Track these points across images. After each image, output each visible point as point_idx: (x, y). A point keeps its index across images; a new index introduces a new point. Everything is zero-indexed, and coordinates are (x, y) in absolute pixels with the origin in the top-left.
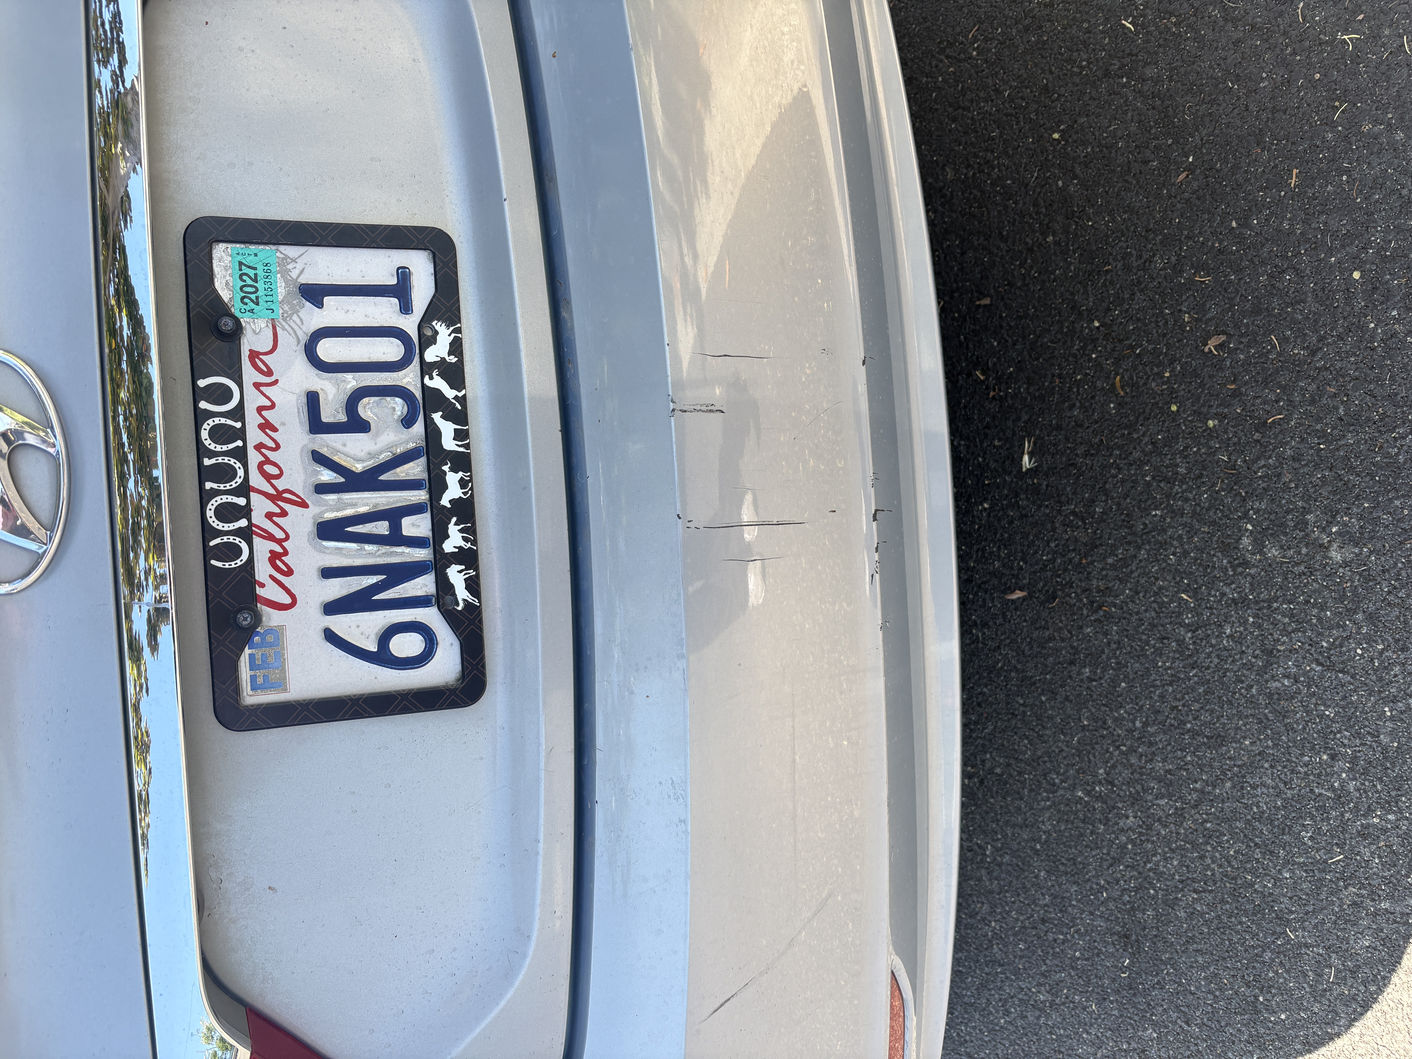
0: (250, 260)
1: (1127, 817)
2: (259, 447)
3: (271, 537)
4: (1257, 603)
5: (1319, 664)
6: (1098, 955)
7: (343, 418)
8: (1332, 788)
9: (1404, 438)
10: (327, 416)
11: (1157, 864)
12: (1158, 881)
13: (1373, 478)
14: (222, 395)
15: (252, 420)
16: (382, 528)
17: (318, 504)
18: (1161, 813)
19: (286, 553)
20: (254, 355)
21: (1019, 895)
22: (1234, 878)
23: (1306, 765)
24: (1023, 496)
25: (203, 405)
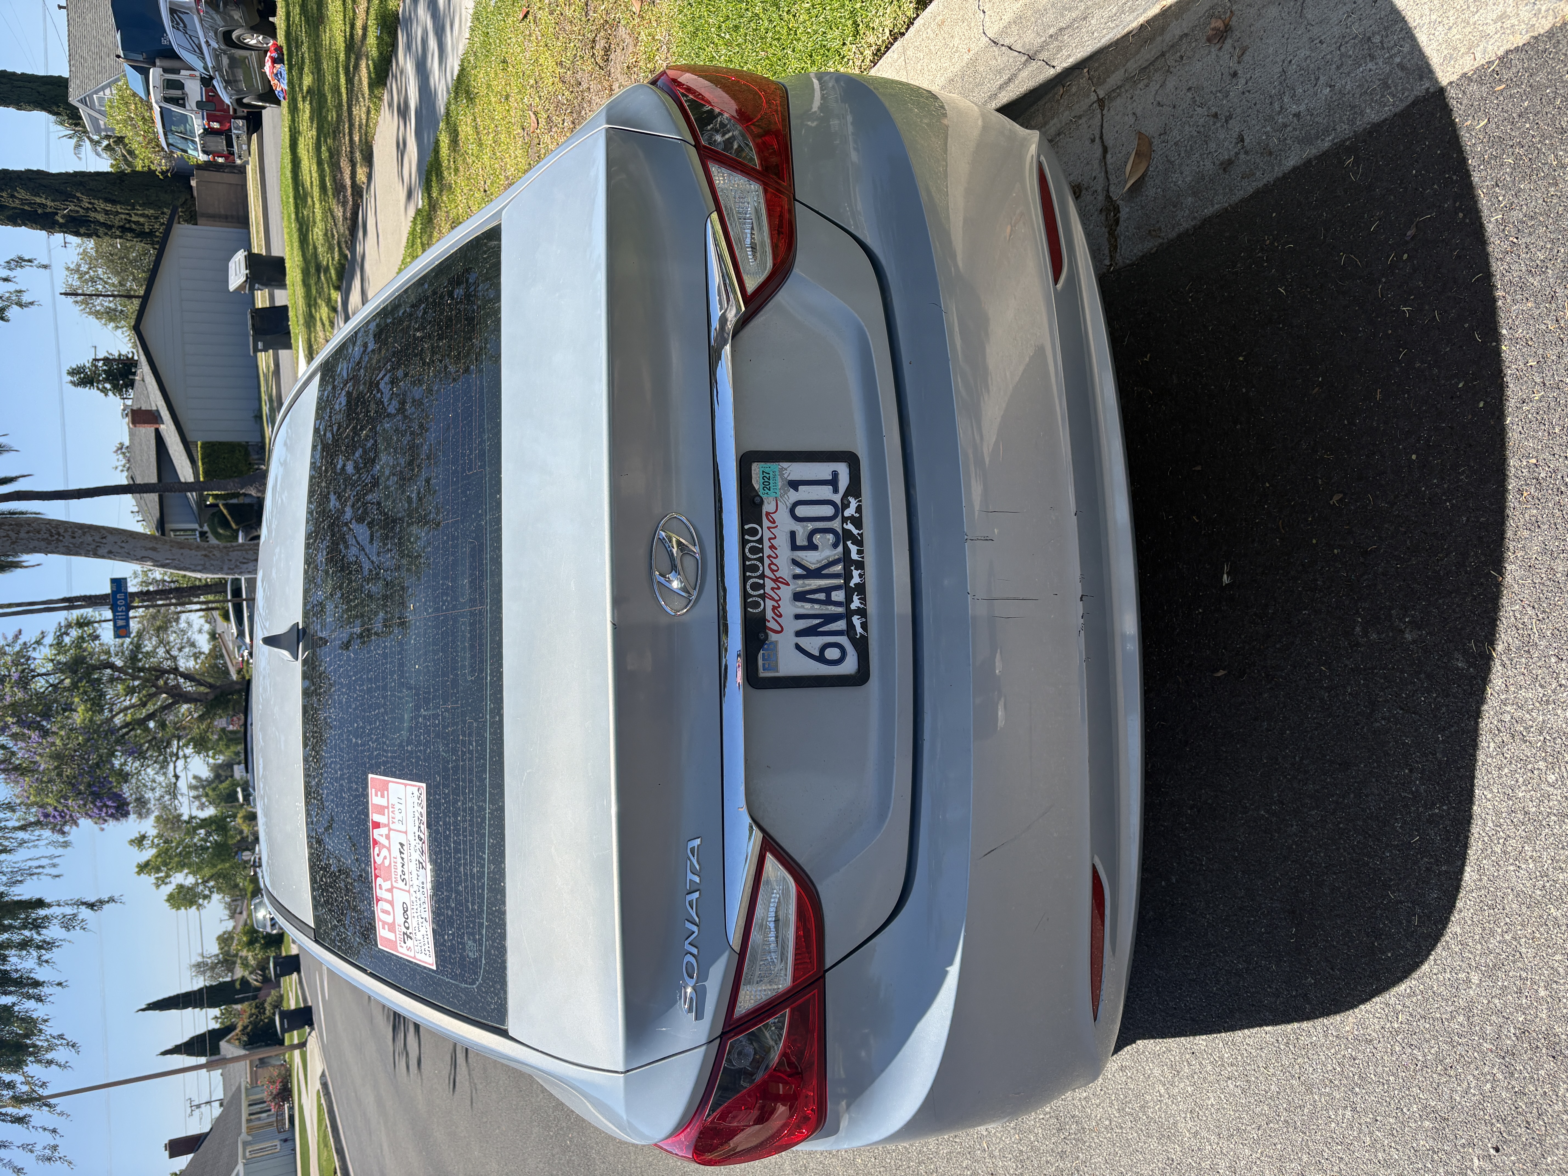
0: (767, 470)
1: (1292, 826)
2: (769, 556)
3: (773, 599)
4: (1365, 670)
5: (1402, 709)
6: (1276, 928)
7: (805, 543)
8: (1412, 793)
9: (1443, 560)
10: (799, 542)
11: (1311, 858)
12: (1312, 869)
13: (1427, 586)
14: (754, 532)
15: (766, 544)
16: (822, 596)
17: (795, 584)
18: (1313, 821)
19: (779, 607)
20: (768, 514)
21: (1224, 892)
22: (1358, 861)
23: (1396, 777)
24: (1224, 603)
25: (747, 537)
